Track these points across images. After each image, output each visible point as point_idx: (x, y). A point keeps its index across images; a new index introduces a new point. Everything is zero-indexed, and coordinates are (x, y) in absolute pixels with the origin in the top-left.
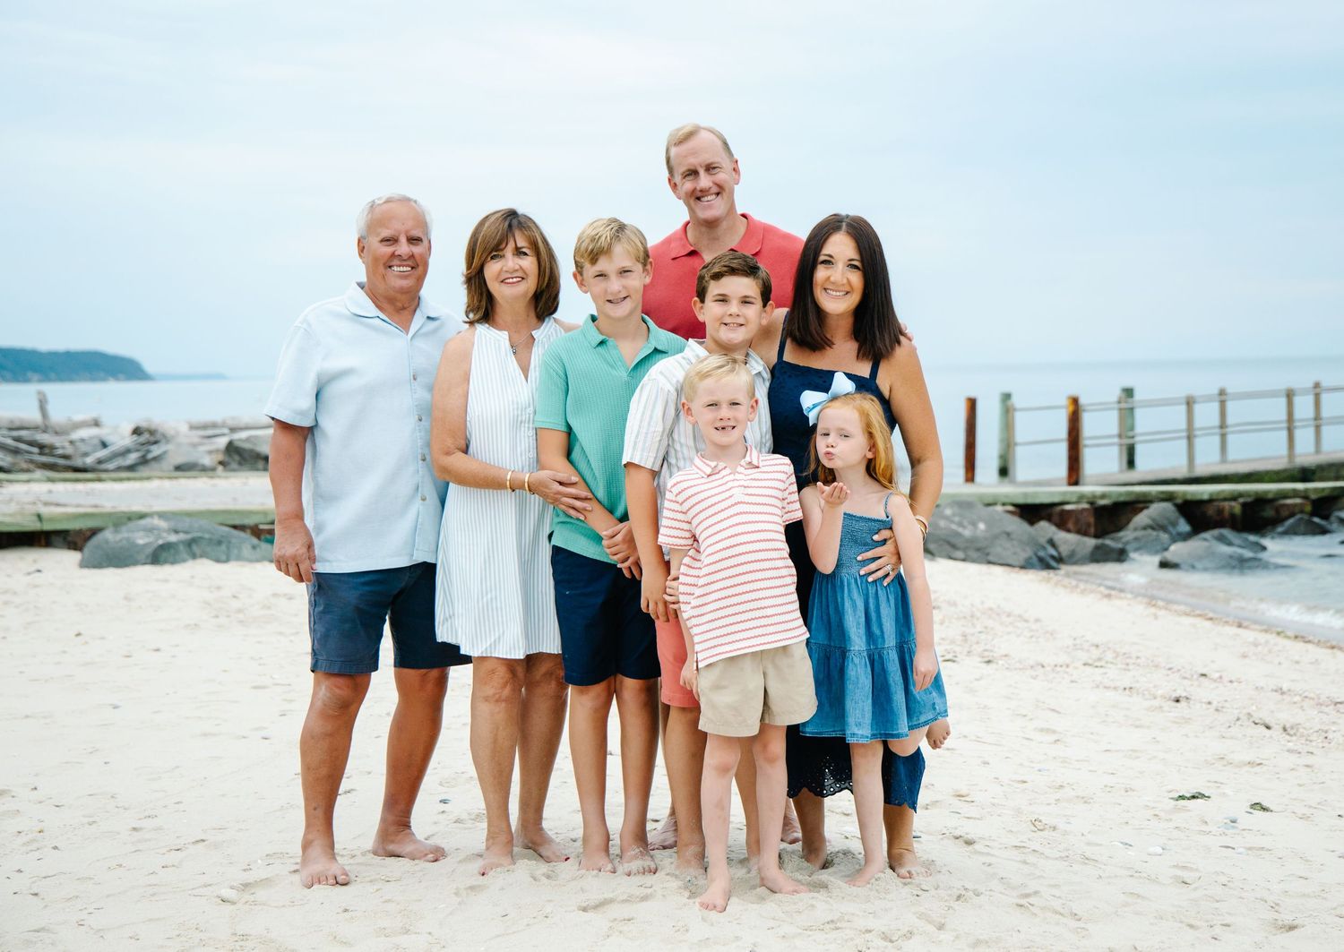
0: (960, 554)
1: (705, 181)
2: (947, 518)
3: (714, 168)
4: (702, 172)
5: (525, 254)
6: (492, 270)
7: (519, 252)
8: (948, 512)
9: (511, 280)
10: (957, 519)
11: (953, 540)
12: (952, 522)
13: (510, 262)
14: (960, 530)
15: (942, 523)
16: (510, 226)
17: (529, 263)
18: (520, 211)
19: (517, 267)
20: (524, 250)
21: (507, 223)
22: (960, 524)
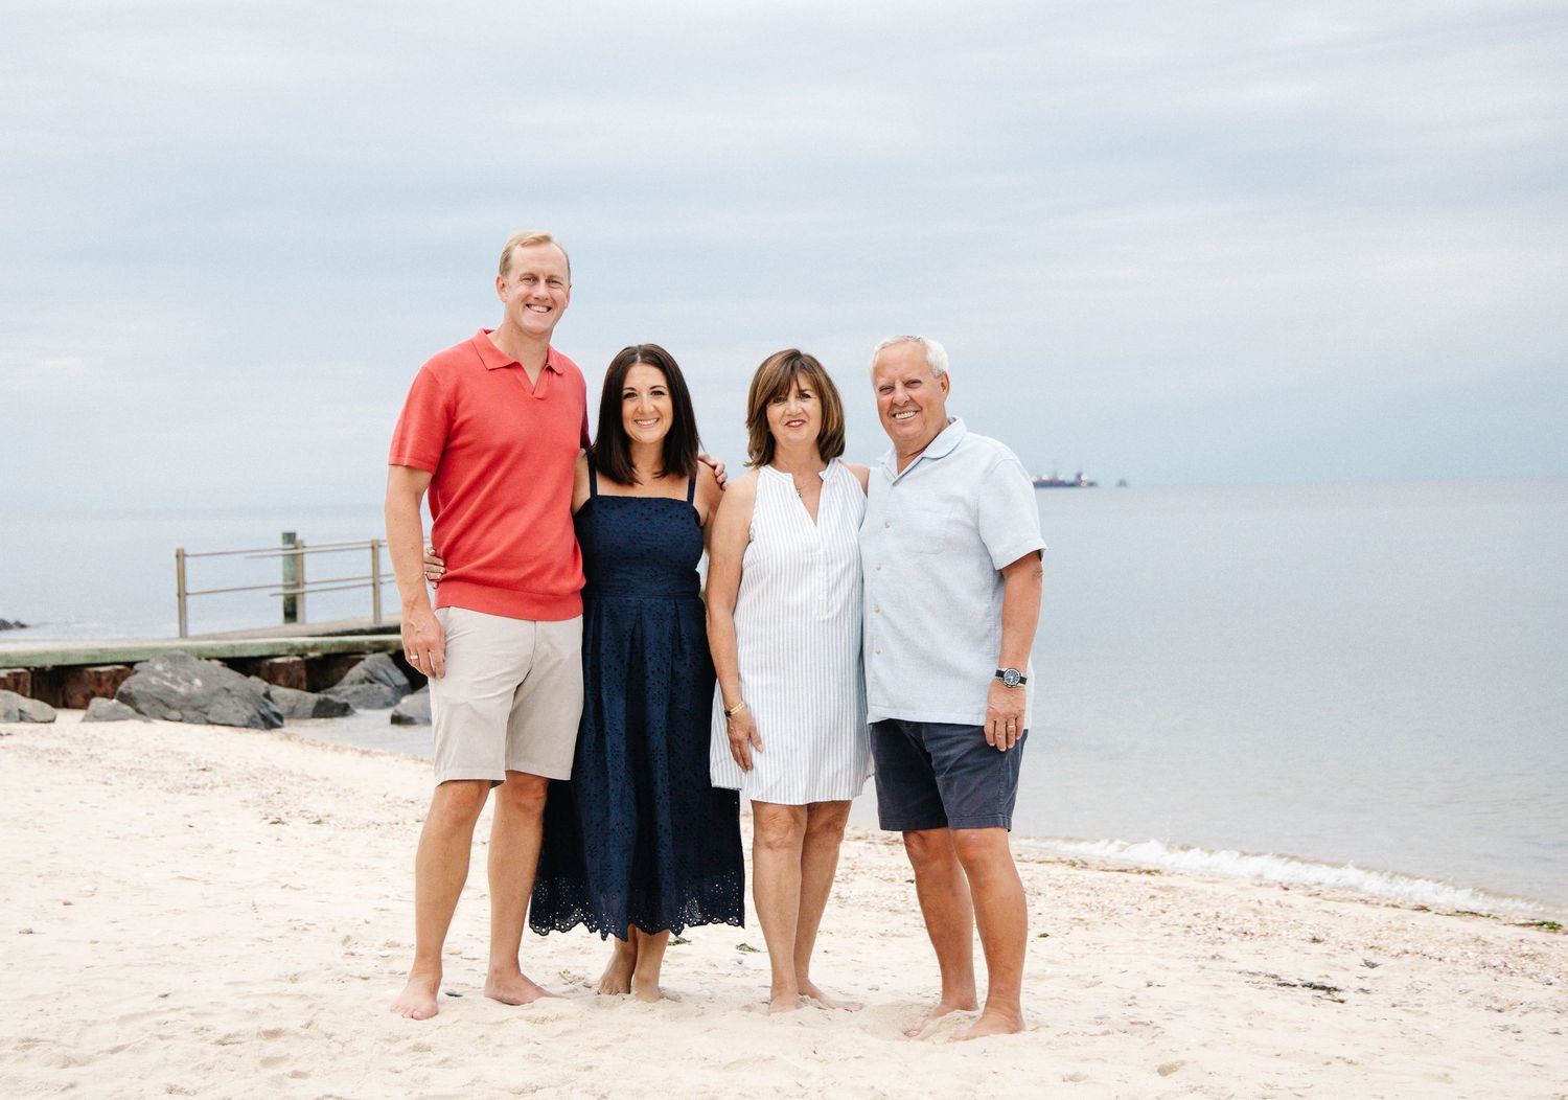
0: (175, 714)
1: (541, 290)
2: (157, 674)
3: (556, 282)
4: (542, 281)
5: (808, 397)
6: (775, 412)
7: (802, 395)
8: (159, 667)
9: (793, 424)
10: (169, 675)
11: (167, 699)
12: (164, 678)
13: (793, 405)
14: (175, 687)
15: (154, 680)
16: (793, 368)
17: (812, 406)
18: (803, 352)
19: (800, 410)
20: (807, 393)
21: (789, 367)
22: (173, 681)
